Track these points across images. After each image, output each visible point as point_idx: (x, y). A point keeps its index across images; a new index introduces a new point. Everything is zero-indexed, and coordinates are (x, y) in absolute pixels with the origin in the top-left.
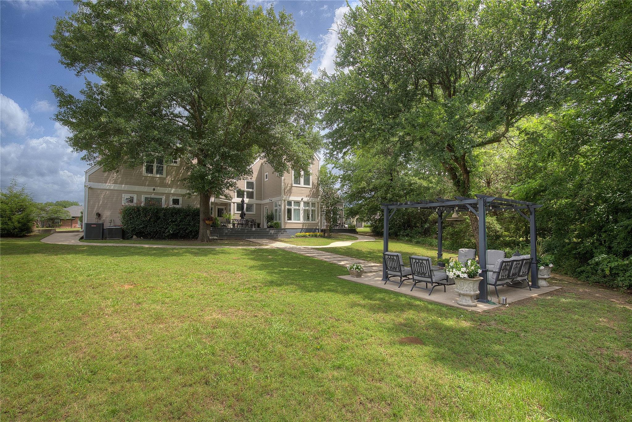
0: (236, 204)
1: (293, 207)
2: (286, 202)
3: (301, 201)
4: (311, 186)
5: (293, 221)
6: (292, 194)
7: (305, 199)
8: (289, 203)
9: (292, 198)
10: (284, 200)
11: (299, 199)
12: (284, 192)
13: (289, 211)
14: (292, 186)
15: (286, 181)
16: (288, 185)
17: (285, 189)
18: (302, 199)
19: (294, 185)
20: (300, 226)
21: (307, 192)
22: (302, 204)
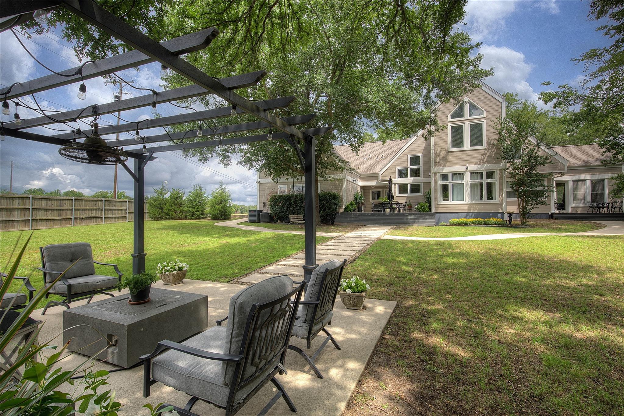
0: (397, 186)
1: (450, 182)
2: (439, 175)
3: (465, 172)
4: (484, 146)
5: (450, 202)
6: (448, 163)
7: (473, 168)
8: (445, 177)
9: (448, 169)
10: (436, 174)
11: (462, 169)
12: (435, 162)
13: (445, 188)
14: (448, 152)
15: (439, 147)
16: (441, 151)
17: (435, 158)
18: (467, 168)
19: (451, 149)
20: (465, 209)
21: (478, 156)
22: (467, 176)
